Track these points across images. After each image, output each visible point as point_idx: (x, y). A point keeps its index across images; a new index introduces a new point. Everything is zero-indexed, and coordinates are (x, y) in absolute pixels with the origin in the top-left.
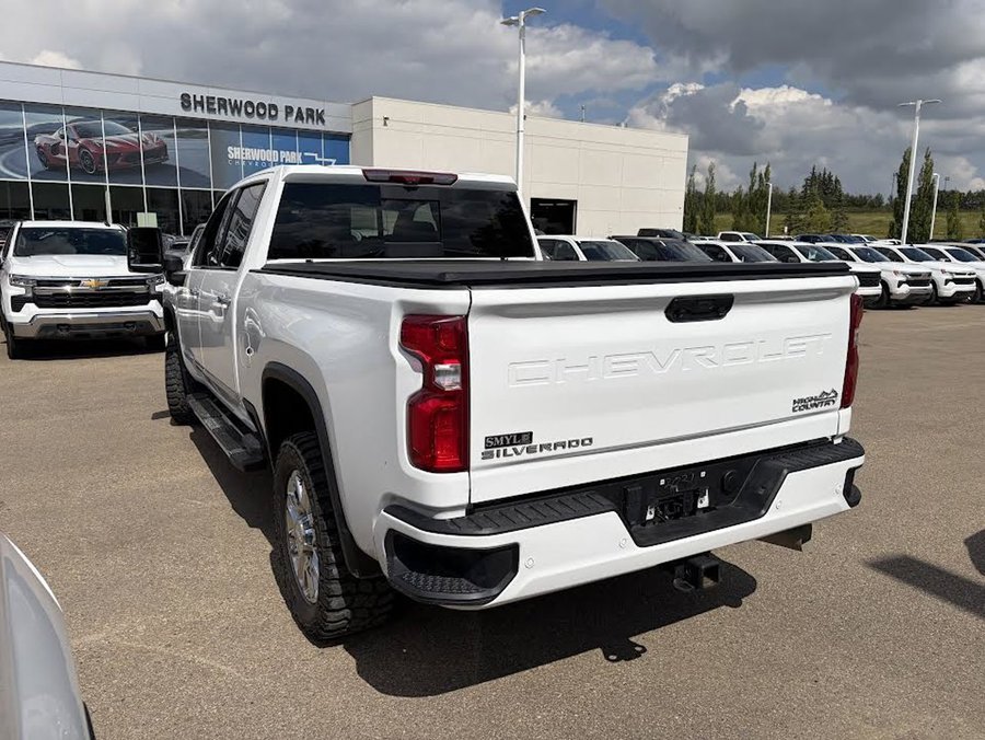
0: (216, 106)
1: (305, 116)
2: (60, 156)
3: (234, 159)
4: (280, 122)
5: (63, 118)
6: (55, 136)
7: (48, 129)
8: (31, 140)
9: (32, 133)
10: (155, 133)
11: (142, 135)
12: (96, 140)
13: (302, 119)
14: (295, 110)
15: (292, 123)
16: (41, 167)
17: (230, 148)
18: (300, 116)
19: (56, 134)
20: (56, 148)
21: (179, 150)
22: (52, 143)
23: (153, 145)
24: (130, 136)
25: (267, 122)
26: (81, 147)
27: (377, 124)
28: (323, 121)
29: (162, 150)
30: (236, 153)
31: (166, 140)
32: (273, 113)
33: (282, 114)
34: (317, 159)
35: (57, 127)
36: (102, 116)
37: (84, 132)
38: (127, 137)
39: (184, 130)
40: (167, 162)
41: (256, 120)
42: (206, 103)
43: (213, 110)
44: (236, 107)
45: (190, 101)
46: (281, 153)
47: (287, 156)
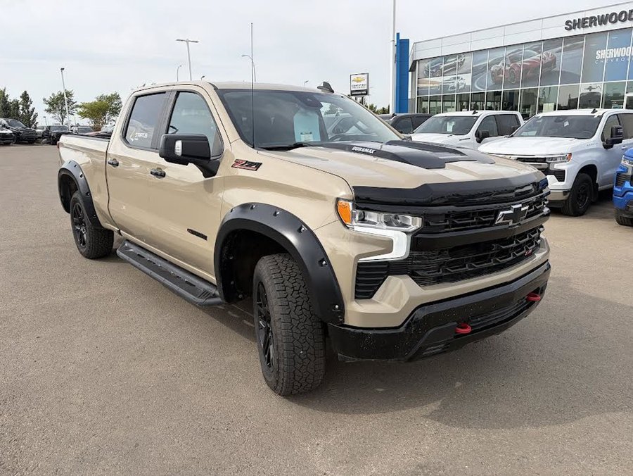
0: (588, 24)
2: (501, 76)
3: (600, 59)
5: (505, 53)
6: (500, 65)
7: (496, 62)
8: (489, 69)
9: (490, 65)
10: (550, 52)
11: (544, 54)
12: (518, 63)
16: (491, 83)
17: (599, 51)
19: (501, 64)
20: (500, 71)
21: (563, 60)
22: (498, 69)
23: (549, 59)
24: (537, 56)
25: (627, 24)
26: (511, 68)
29: (553, 62)
30: (602, 55)
31: (556, 55)
35: (502, 59)
36: (523, 48)
37: (514, 59)
38: (535, 57)
39: (568, 45)
40: (555, 69)
41: (619, 25)
42: (582, 23)
43: (587, 26)
44: (603, 20)
45: (570, 25)
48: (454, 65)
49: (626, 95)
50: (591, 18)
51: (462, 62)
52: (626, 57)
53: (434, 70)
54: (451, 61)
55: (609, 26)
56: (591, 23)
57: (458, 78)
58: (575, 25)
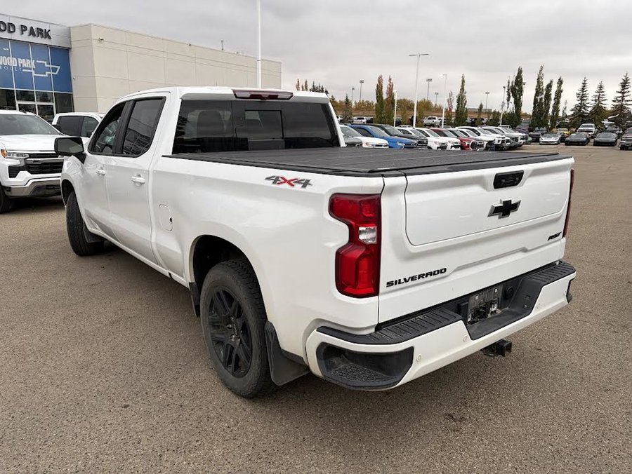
1: (37, 33)
4: (17, 36)
13: (34, 35)
14: (29, 28)
15: (26, 37)
18: (32, 33)
25: (5, 35)
27: (95, 43)
28: (50, 38)
32: (11, 30)
33: (18, 31)
34: (46, 65)
46: (19, 59)
47: (22, 62)
49: (17, 102)
52: (9, 67)
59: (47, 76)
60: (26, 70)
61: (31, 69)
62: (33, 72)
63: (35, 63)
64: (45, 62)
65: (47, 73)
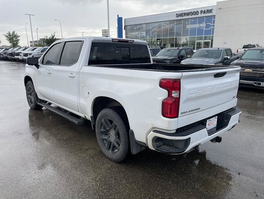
0: (183, 15)
1: (206, 12)
2: (155, 33)
3: (187, 28)
4: (200, 15)
6: (155, 29)
7: (154, 28)
8: (152, 30)
9: (152, 29)
10: (171, 25)
11: (169, 26)
12: (161, 29)
15: (203, 15)
16: (152, 35)
17: (187, 25)
20: (155, 31)
21: (176, 28)
23: (171, 27)
25: (196, 16)
26: (159, 30)
28: (212, 13)
29: (173, 28)
31: (173, 26)
32: (197, 13)
35: (155, 27)
36: (162, 23)
37: (159, 27)
38: (166, 27)
39: (177, 23)
40: (173, 31)
41: (193, 16)
42: (181, 15)
43: (183, 16)
44: (188, 14)
45: (178, 15)
46: (200, 24)
47: (201, 25)
48: (139, 28)
49: (196, 41)
50: (184, 13)
51: (142, 27)
52: (196, 28)
53: (132, 30)
54: (138, 27)
55: (190, 17)
56: (184, 15)
57: (141, 33)
58: (179, 15)
59: (210, 29)
60: (202, 28)
61: (204, 27)
62: (204, 28)
63: (206, 25)
64: (210, 23)
65: (210, 28)
